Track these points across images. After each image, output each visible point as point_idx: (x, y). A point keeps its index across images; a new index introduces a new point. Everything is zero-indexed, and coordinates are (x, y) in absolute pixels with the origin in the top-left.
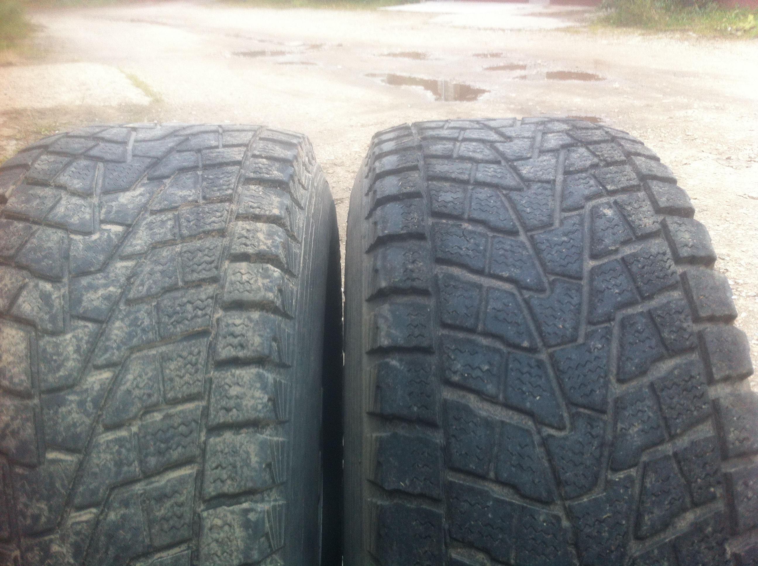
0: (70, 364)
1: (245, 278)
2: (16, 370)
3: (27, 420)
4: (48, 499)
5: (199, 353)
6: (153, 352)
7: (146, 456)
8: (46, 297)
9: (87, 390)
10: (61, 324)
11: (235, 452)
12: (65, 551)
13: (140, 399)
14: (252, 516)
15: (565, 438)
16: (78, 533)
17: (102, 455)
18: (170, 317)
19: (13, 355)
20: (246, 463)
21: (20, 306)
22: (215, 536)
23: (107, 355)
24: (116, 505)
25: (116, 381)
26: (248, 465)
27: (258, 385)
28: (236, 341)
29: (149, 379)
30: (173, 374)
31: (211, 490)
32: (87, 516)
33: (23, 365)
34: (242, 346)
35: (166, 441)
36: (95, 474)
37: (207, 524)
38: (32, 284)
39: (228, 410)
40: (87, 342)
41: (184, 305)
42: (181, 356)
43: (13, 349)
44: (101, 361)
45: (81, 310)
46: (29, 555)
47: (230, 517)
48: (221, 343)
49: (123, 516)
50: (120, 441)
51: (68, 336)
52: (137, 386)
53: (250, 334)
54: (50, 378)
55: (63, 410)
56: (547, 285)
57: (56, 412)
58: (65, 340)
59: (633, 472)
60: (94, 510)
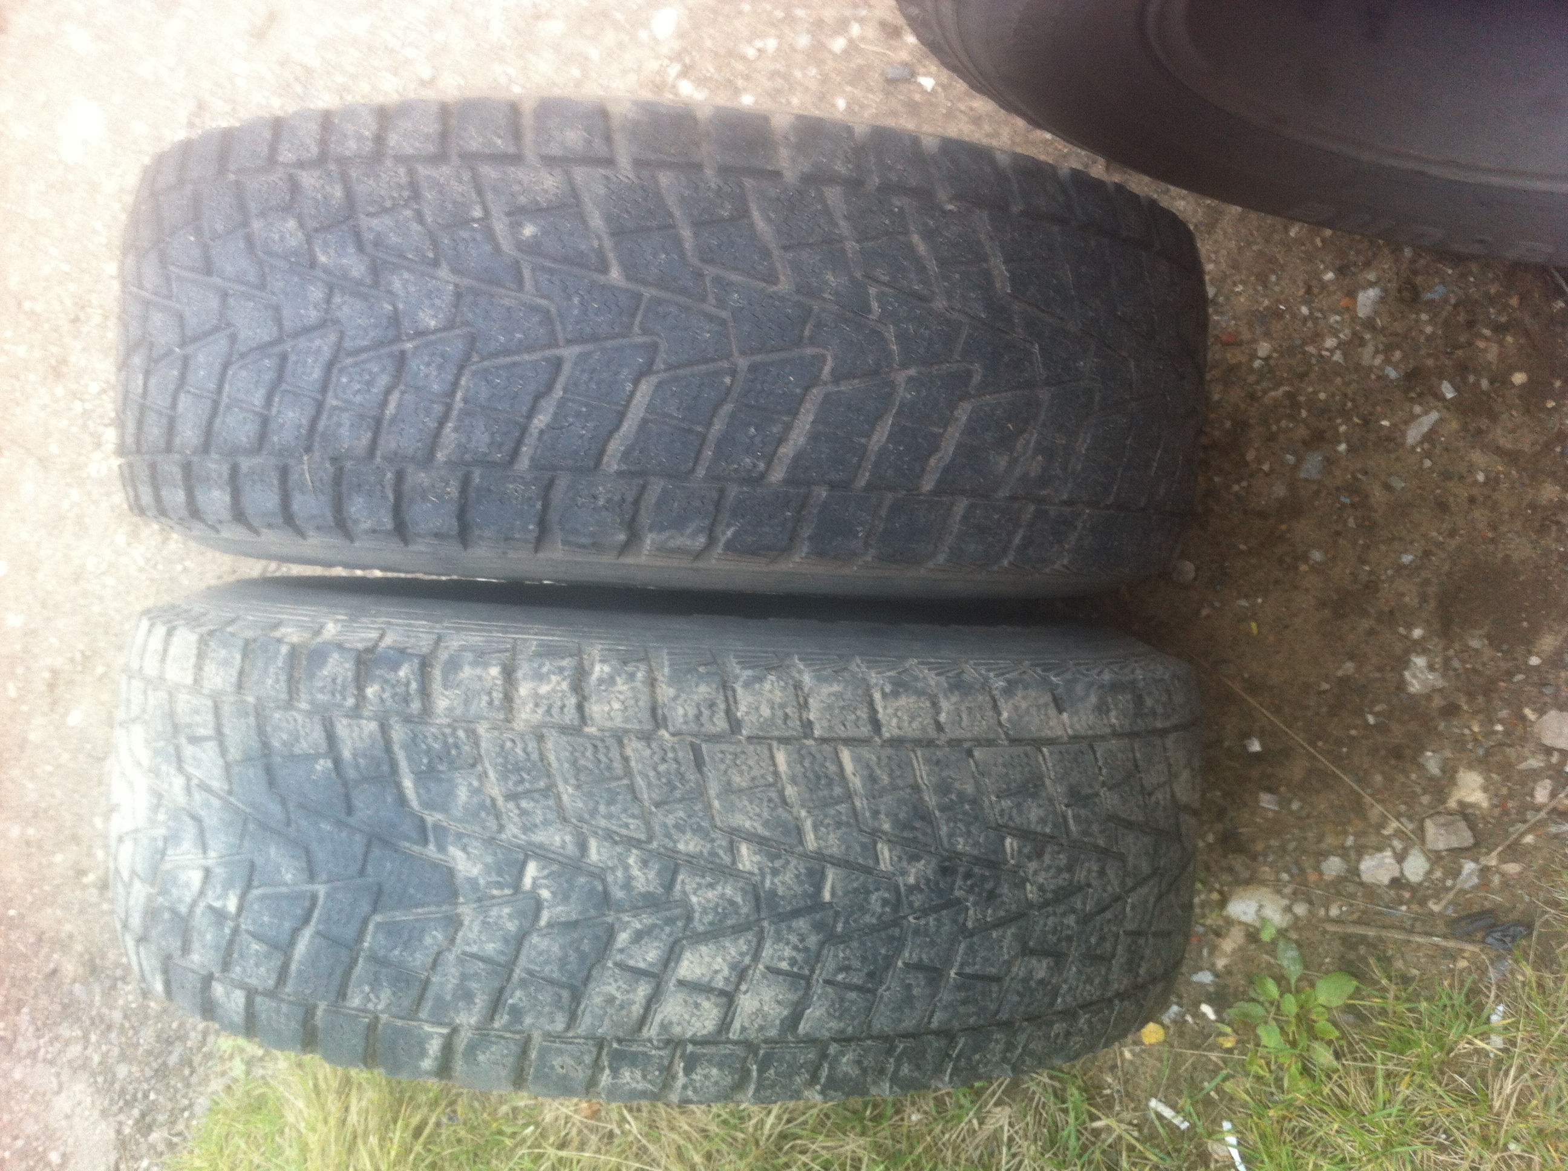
0: (729, 891)
1: (617, 706)
2: (733, 951)
3: (790, 928)
4: (868, 892)
5: (722, 752)
6: (716, 804)
7: (832, 797)
8: (638, 937)
9: (760, 869)
10: (677, 912)
11: (830, 708)
12: (913, 870)
13: (773, 809)
14: (888, 689)
15: (835, 358)
16: (900, 859)
17: (831, 842)
18: (675, 788)
19: (713, 958)
20: (839, 696)
21: (651, 964)
22: (906, 724)
23: (721, 852)
24: (876, 824)
25: (751, 837)
26: (842, 694)
27: (757, 686)
28: (706, 713)
29: (751, 802)
30: (747, 777)
31: (865, 731)
32: (884, 851)
33: (727, 944)
34: (712, 705)
35: (818, 778)
36: (848, 848)
37: (896, 732)
38: (619, 957)
39: (786, 716)
40: (703, 877)
41: (658, 773)
42: (726, 772)
43: (707, 959)
44: (727, 859)
45: (660, 890)
46: (917, 904)
47: (890, 711)
48: (709, 728)
49: (887, 816)
50: (816, 827)
51: (694, 899)
52: (759, 815)
53: (695, 697)
54: (744, 910)
55: (781, 891)
56: (647, 339)
57: (783, 898)
58: (699, 903)
59: (873, 291)
60: (879, 846)
